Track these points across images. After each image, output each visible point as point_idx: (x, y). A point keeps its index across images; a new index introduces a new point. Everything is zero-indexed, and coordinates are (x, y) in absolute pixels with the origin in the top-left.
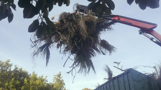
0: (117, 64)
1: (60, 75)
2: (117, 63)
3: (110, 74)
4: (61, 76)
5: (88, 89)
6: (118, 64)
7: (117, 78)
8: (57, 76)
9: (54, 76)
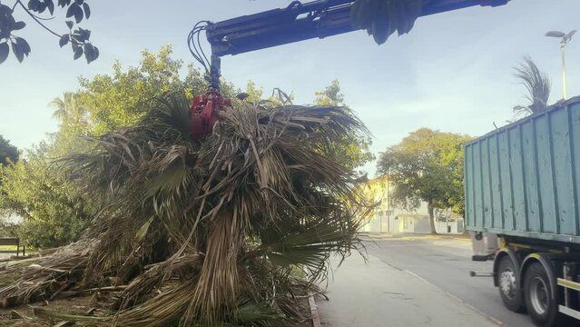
0: (561, 39)
1: (337, 90)
2: (560, 35)
3: (540, 89)
4: (338, 94)
5: (429, 131)
6: (565, 39)
7: (566, 108)
8: (325, 97)
9: (317, 94)
